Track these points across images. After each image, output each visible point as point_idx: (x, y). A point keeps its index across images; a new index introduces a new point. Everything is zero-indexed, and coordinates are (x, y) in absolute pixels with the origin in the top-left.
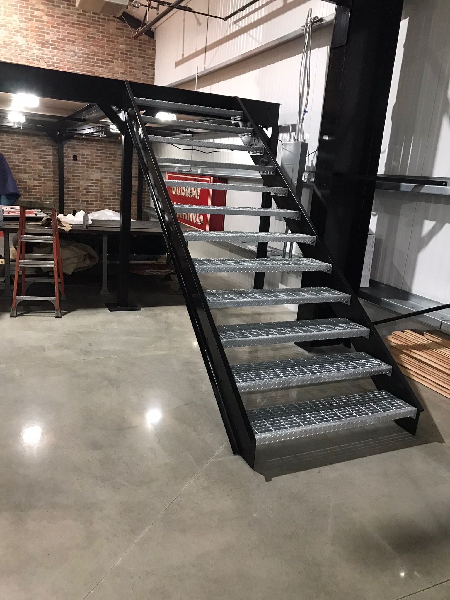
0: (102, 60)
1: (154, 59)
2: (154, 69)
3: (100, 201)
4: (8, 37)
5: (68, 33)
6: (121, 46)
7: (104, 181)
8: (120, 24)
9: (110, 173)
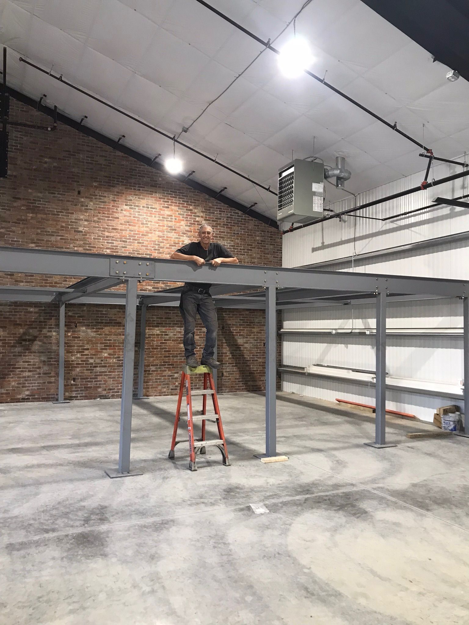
0: (243, 250)
2: (282, 253)
3: (242, 363)
4: (177, 238)
5: (219, 232)
6: (257, 238)
7: (246, 345)
8: (257, 222)
9: (251, 338)
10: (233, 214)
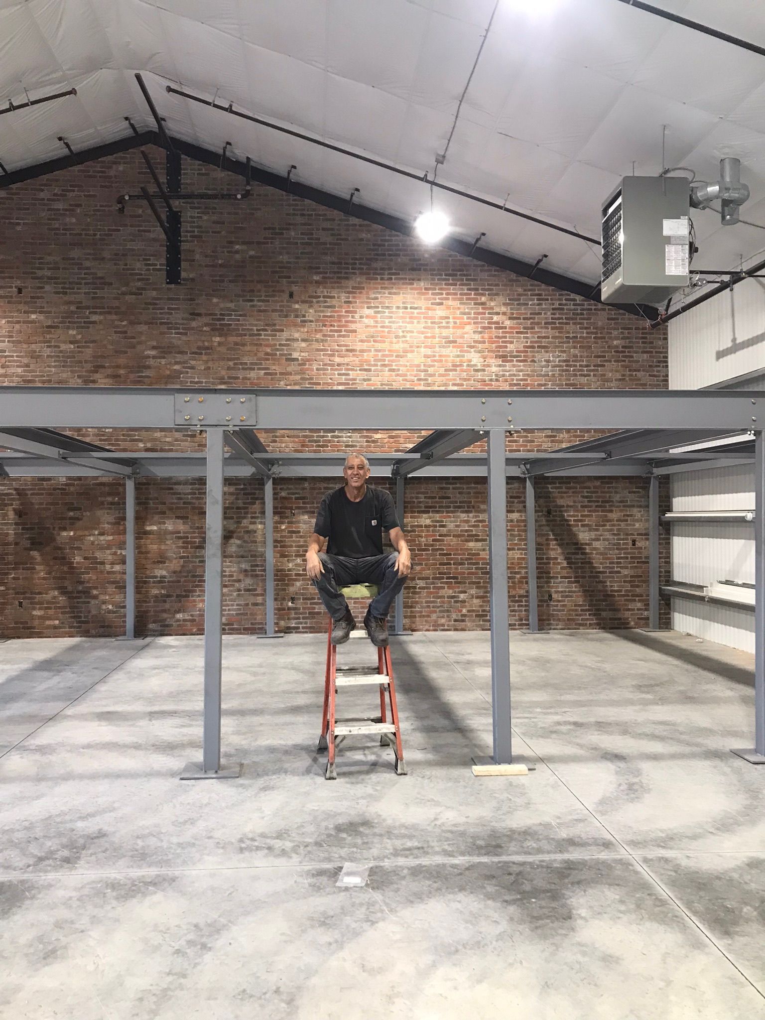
0: (587, 366)
1: (667, 352)
2: (667, 366)
3: (590, 577)
4: (458, 356)
5: (538, 337)
6: (615, 342)
7: (596, 544)
8: (613, 313)
9: (604, 530)
10: (564, 302)
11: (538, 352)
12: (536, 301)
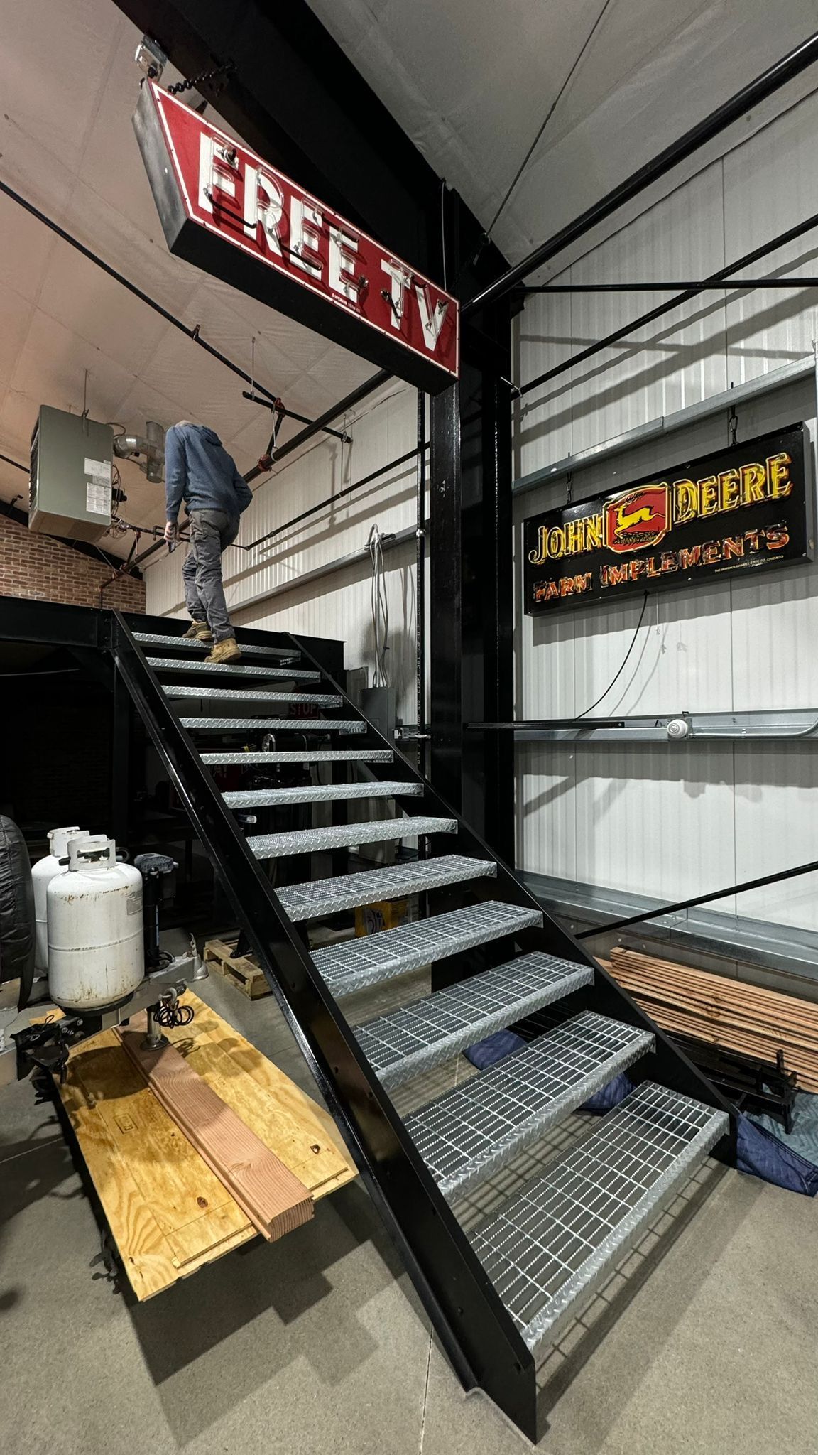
8: (95, 563)
10: (44, 545)
11: (14, 586)
12: (12, 539)
